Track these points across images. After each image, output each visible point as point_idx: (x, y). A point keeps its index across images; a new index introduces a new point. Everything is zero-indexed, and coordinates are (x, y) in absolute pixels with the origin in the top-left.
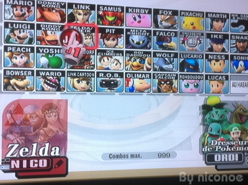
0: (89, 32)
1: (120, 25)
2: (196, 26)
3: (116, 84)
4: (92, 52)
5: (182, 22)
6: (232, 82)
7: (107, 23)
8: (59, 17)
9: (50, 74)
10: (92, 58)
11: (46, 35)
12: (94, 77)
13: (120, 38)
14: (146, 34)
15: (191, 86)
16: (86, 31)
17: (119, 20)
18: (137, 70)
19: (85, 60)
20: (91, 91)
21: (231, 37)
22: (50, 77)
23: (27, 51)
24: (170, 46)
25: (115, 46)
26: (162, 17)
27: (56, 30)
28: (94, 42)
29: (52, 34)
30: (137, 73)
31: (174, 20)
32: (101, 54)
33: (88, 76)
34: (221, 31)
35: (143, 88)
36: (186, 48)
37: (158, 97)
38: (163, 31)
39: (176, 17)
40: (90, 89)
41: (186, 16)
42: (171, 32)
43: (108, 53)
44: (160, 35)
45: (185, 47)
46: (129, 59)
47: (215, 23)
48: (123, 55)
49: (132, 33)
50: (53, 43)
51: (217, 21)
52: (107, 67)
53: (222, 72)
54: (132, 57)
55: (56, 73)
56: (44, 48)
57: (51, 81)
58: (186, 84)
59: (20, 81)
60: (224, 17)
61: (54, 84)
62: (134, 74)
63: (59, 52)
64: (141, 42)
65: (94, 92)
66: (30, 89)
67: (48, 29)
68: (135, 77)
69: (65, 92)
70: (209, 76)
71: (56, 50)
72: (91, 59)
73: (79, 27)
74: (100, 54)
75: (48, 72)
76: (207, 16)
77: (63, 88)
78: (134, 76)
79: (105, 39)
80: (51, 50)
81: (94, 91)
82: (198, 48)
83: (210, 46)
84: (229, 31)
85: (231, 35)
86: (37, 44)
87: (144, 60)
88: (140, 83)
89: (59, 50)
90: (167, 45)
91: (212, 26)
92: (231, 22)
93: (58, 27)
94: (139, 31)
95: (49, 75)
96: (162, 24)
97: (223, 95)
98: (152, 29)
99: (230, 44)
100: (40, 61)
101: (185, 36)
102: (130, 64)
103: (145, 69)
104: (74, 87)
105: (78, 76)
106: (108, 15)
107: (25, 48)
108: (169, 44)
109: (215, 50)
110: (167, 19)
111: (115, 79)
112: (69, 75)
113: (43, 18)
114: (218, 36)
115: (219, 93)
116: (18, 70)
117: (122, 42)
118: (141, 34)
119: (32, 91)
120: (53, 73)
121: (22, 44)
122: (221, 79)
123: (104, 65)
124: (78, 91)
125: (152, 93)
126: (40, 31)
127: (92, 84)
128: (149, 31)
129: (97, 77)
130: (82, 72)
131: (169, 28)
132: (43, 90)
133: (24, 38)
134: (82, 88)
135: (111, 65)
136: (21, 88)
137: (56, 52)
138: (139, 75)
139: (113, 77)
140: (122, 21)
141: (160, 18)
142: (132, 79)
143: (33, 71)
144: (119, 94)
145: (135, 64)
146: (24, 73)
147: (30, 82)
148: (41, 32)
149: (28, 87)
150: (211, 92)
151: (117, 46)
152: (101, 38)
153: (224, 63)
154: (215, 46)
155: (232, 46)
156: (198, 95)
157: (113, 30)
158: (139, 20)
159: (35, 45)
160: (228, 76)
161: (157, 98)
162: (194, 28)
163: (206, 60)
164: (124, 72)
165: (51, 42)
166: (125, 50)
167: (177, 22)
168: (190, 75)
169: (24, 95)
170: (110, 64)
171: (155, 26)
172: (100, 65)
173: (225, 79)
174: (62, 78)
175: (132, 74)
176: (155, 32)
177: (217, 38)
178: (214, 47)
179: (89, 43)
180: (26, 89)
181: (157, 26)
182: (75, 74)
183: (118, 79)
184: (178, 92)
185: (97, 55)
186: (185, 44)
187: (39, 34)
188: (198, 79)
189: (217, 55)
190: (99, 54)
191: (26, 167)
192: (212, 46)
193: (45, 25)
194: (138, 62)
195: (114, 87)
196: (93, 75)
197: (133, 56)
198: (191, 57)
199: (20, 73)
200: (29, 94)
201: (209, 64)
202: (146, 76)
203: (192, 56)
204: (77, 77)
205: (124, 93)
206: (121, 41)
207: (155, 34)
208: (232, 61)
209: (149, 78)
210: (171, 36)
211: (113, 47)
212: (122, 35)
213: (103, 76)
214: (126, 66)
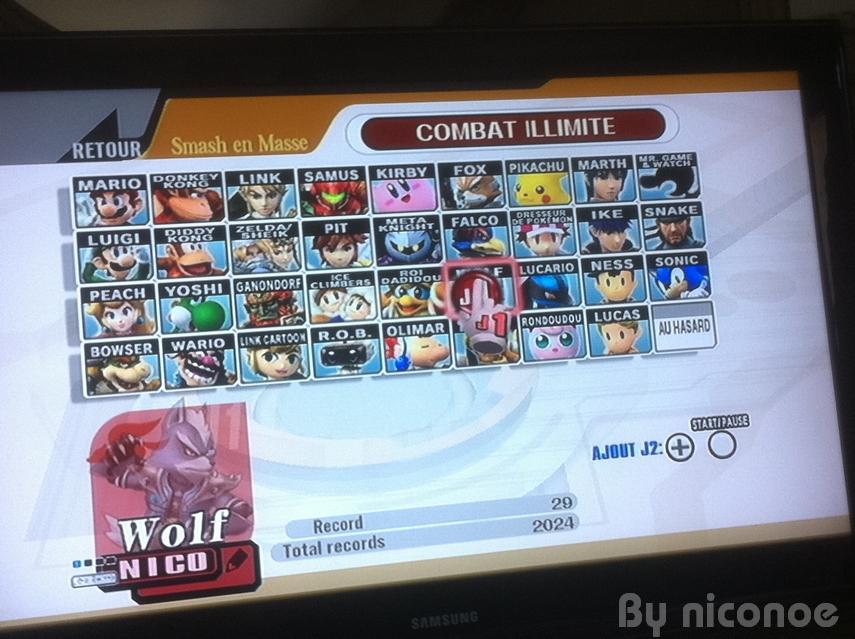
0: (283, 237)
1: (358, 211)
2: (549, 194)
3: (362, 355)
4: (295, 284)
5: (515, 190)
6: (657, 322)
7: (325, 209)
8: (208, 207)
9: (197, 345)
10: (298, 298)
11: (181, 253)
12: (306, 342)
13: (362, 242)
14: (427, 227)
15: (554, 342)
16: (275, 236)
17: (356, 198)
18: (412, 316)
19: (280, 304)
20: (302, 377)
21: (644, 213)
22: (198, 353)
23: (137, 297)
24: (488, 249)
25: (352, 262)
26: (461, 180)
27: (202, 240)
28: (298, 258)
29: (195, 251)
30: (411, 324)
31: (493, 185)
32: (318, 285)
33: (290, 341)
34: (615, 199)
35: (430, 358)
36: (530, 250)
37: (470, 376)
38: (468, 216)
39: (497, 178)
40: (299, 371)
41: (521, 173)
42: (488, 215)
43: (335, 282)
44: (462, 225)
45: (529, 247)
46: (389, 290)
47: (598, 182)
48: (373, 284)
49: (391, 227)
50: (198, 271)
51: (604, 177)
52: (336, 314)
53: (631, 301)
54: (396, 285)
55: (210, 341)
56: (178, 285)
57: (200, 362)
58: (540, 339)
59: (126, 368)
60: (619, 167)
61: (208, 369)
62: (404, 325)
63: (214, 292)
64: (415, 248)
65: (308, 380)
66: (151, 387)
67: (184, 239)
68: (409, 333)
69: (238, 385)
70: (596, 314)
71: (206, 286)
72: (295, 300)
73: (258, 227)
74: (315, 285)
75: (191, 342)
76: (576, 168)
77: (231, 375)
78: (404, 330)
79: (324, 249)
80: (193, 287)
81: (309, 375)
82: (561, 248)
83: (591, 240)
84: (638, 199)
85: (644, 207)
86: (159, 278)
87: (428, 290)
88: (423, 347)
89: (213, 285)
90: (482, 248)
91: (591, 191)
92: (640, 175)
93: (206, 232)
94: (409, 222)
95: (195, 347)
96: (463, 198)
97: (637, 357)
98: (440, 213)
99: (644, 230)
100: (170, 317)
101: (525, 220)
102: (392, 303)
103: (431, 310)
104: (258, 371)
105: (266, 343)
106: (327, 192)
107: (130, 290)
108: (486, 245)
109: (606, 249)
110: (475, 186)
111: (359, 342)
112: (243, 344)
113: (169, 215)
114: (610, 214)
115: (627, 352)
116: (119, 343)
117: (367, 252)
118: (413, 228)
119: (157, 389)
120: (205, 342)
121: (124, 280)
122: (629, 317)
123: (329, 311)
124: (270, 379)
125: (456, 368)
126: (165, 245)
127: (300, 360)
128: (434, 219)
129: (313, 343)
130: (275, 333)
131: (481, 205)
132: (183, 384)
133: (127, 267)
134: (278, 371)
135: (345, 310)
136: (130, 385)
137: (206, 293)
138: (418, 327)
139: (352, 337)
140: (363, 202)
141: (456, 184)
142: (400, 339)
143: (154, 343)
144: (373, 378)
145: (405, 300)
146: (133, 348)
147: (149, 368)
148: (168, 247)
149: (147, 382)
150: (606, 352)
151: (355, 264)
152: (313, 248)
153: (633, 279)
154: (604, 238)
155: (648, 233)
156: (572, 362)
157: (344, 225)
158: (406, 193)
159: (154, 281)
160: (646, 307)
161: (468, 380)
162: (546, 200)
163: (586, 274)
164: (380, 322)
165: (192, 270)
166: (376, 269)
167: (501, 189)
168: (547, 315)
169: (139, 400)
170: (342, 308)
171: (447, 205)
172: (319, 312)
173: (639, 316)
174: (228, 353)
175: (400, 327)
176: (447, 219)
177: (608, 217)
178: (602, 242)
179: (286, 262)
180: (141, 387)
181: (451, 205)
182: (258, 340)
183: (367, 342)
184: (522, 360)
185: (309, 288)
186: (526, 243)
187: (162, 253)
188: (568, 323)
189: (613, 259)
190: (312, 285)
191: (155, 574)
192: (596, 239)
193: (175, 229)
194: (413, 295)
195: (357, 362)
196: (303, 337)
197: (397, 282)
198: (546, 270)
199: (125, 350)
200: (148, 396)
201: (593, 284)
202: (435, 329)
203: (548, 268)
204: (263, 346)
205: (383, 374)
206: (364, 249)
207: (448, 225)
208: (655, 271)
209: (443, 331)
210: (489, 226)
211: (345, 265)
212: (367, 235)
213: (327, 339)
214: (382, 309)
